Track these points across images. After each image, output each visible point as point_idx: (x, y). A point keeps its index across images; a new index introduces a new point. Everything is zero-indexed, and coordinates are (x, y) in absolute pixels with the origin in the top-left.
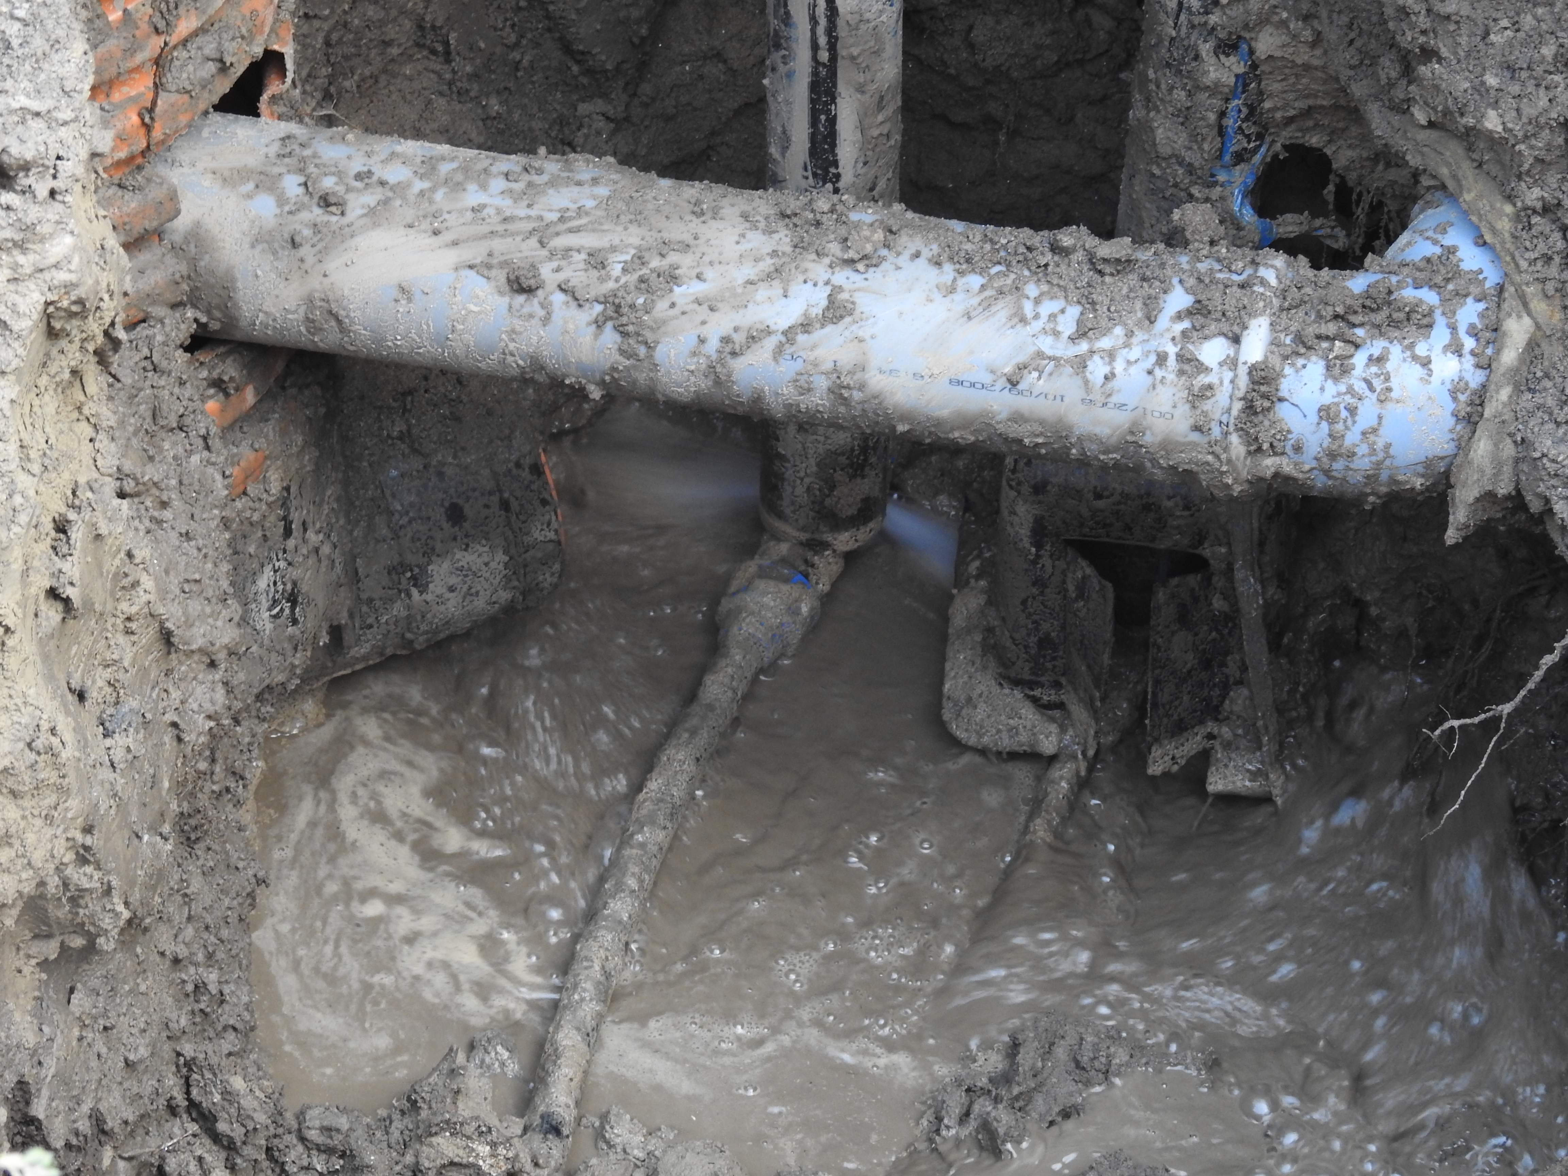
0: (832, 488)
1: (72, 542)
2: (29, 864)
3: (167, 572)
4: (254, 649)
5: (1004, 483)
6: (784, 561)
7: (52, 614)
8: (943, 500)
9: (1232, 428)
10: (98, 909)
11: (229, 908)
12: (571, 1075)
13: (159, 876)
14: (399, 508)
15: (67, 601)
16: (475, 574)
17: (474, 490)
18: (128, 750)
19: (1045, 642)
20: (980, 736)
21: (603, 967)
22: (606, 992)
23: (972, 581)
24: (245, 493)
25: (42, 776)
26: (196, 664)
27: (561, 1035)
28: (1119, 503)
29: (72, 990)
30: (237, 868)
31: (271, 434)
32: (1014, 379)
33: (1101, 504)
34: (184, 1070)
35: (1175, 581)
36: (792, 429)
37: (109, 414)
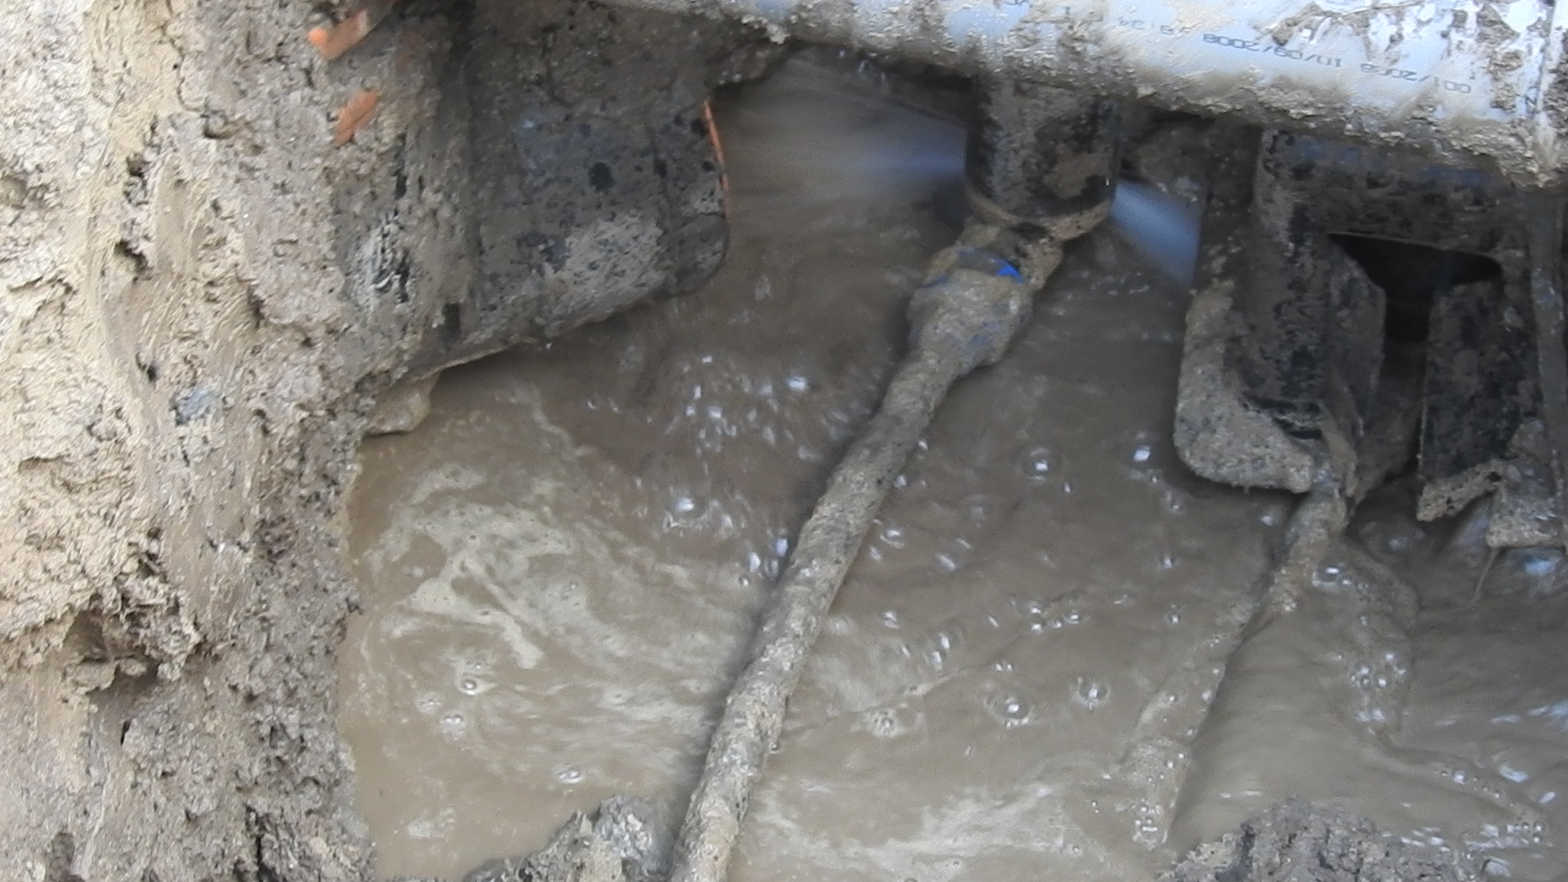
0: (1053, 163)
1: (149, 187)
2: (83, 571)
3: (259, 229)
4: (355, 328)
5: (1260, 165)
6: (991, 249)
7: (122, 272)
8: (1183, 183)
9: (1540, 106)
10: (162, 629)
11: (315, 638)
12: (715, 853)
13: (235, 595)
14: (533, 166)
15: (140, 258)
16: (621, 249)
17: (625, 148)
18: (205, 441)
19: (1301, 357)
20: (1219, 466)
21: (758, 726)
22: (761, 755)
23: (1215, 281)
24: (351, 140)
25: (102, 467)
26: (287, 343)
27: (705, 805)
28: (1397, 193)
29: (126, 727)
30: (325, 590)
31: (386, 71)
32: (1282, 37)
33: (1375, 193)
34: (256, 829)
35: (1459, 289)
36: (1007, 90)
37: (198, 36)
